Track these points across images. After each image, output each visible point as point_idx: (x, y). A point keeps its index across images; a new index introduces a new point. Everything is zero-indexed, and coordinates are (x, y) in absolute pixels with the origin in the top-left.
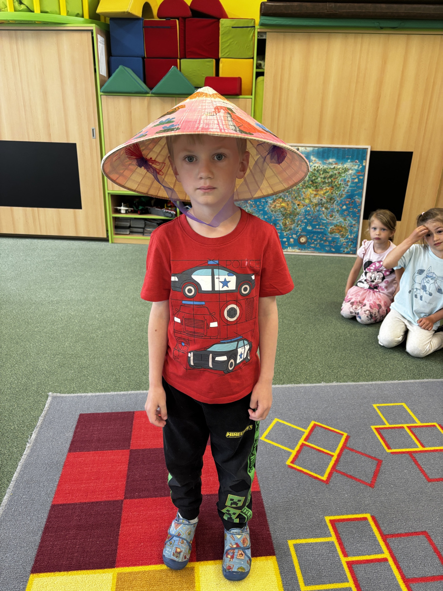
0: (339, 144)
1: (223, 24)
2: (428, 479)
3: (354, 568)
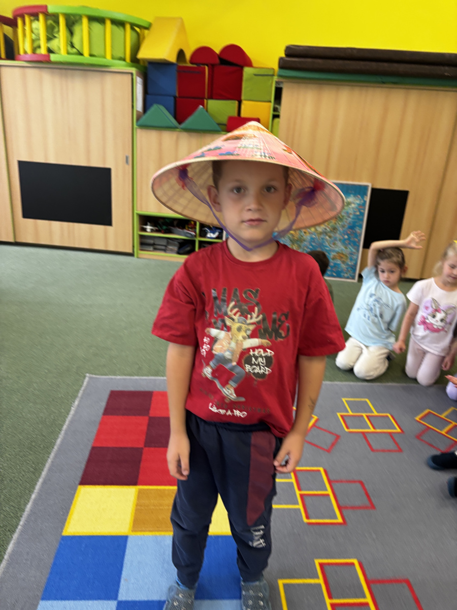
1: (246, 72)
2: (372, 450)
3: (305, 498)
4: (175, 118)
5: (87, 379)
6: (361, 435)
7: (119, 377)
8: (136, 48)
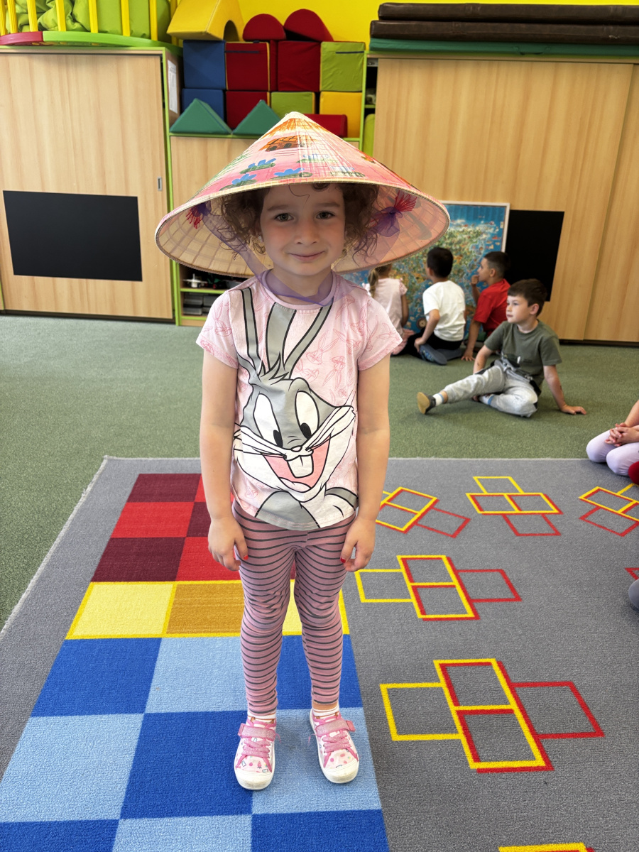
0: (469, 200)
1: (324, 49)
2: (517, 534)
3: (419, 590)
4: (226, 120)
5: (105, 462)
6: (501, 517)
7: (151, 459)
8: (166, 20)
